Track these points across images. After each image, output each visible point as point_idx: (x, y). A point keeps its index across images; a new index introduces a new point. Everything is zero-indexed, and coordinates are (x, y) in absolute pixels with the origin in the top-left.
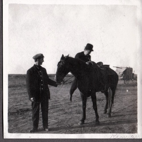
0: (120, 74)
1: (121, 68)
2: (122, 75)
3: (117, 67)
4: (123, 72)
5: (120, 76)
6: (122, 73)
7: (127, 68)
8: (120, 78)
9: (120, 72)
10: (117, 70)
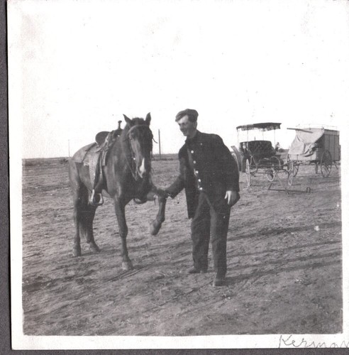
0: (307, 148)
1: (309, 131)
2: (314, 149)
3: (297, 130)
4: (317, 142)
5: (308, 153)
6: (312, 146)
7: (325, 130)
8: (309, 158)
9: (308, 142)
10: (297, 137)
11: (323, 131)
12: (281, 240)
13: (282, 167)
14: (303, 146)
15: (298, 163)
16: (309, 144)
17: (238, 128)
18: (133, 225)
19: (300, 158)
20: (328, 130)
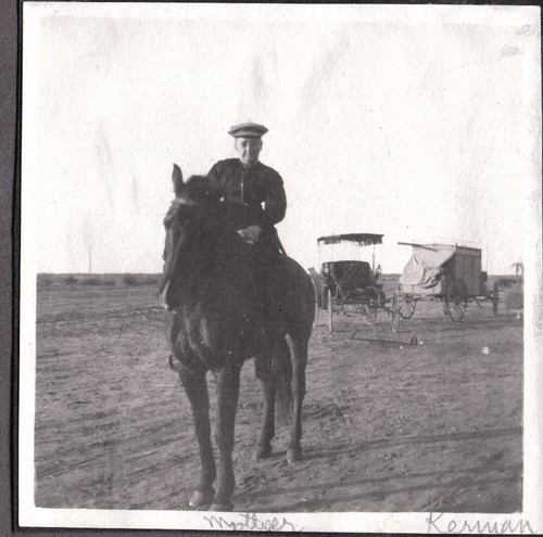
0: (428, 274)
1: (433, 248)
2: (438, 277)
3: (414, 245)
4: (443, 266)
5: (430, 283)
6: (436, 272)
7: (457, 247)
8: (430, 291)
9: (430, 265)
10: (414, 257)
11: (455, 249)
12: (322, 426)
13: (383, 304)
14: (422, 272)
15: (415, 297)
16: (430, 269)
17: (319, 240)
18: (113, 389)
19: (418, 290)
20: (462, 248)
